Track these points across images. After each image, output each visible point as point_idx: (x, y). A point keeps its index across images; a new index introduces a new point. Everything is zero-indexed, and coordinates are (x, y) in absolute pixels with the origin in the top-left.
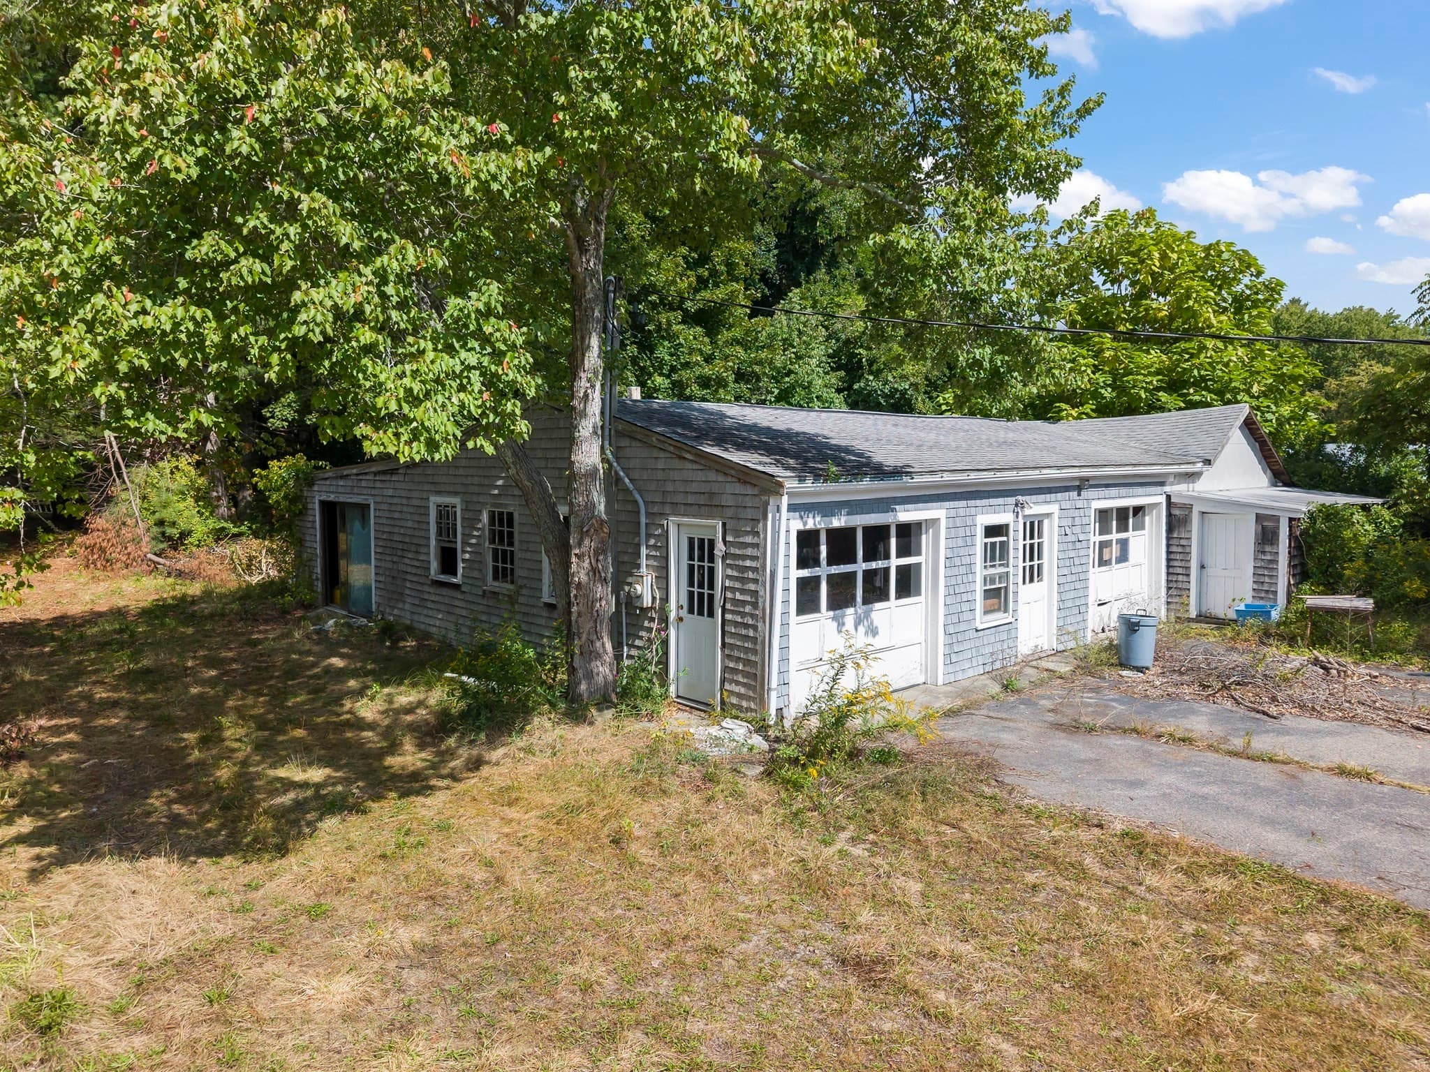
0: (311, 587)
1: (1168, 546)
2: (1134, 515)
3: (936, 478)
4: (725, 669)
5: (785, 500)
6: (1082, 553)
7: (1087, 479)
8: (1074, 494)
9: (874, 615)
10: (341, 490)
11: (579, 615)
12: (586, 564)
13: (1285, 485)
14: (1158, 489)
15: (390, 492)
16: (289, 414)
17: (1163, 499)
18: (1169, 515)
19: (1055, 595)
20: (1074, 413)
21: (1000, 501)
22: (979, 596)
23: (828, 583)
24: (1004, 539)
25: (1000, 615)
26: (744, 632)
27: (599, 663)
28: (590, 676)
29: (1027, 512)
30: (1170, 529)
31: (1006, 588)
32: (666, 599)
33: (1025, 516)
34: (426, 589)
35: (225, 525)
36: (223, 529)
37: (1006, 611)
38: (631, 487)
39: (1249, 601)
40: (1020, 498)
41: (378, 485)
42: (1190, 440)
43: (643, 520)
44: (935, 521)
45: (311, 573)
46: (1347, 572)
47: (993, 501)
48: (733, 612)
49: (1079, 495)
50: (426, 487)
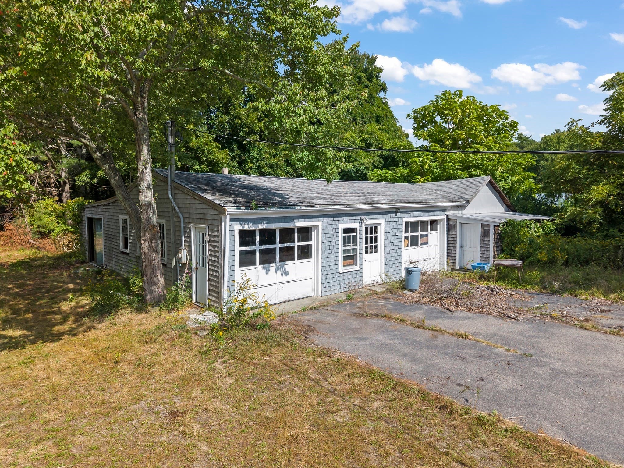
0: (84, 254)
1: (448, 237)
2: (431, 224)
3: (315, 208)
4: (210, 290)
5: (228, 217)
6: (398, 240)
7: (399, 209)
8: (394, 215)
9: (286, 266)
10: (93, 212)
11: (146, 266)
12: (147, 245)
13: (513, 211)
14: (442, 213)
15: (108, 213)
16: (86, 179)
17: (445, 217)
18: (448, 224)
19: (383, 259)
20: (422, 180)
21: (352, 218)
22: (341, 259)
23: (260, 253)
24: (355, 234)
25: (354, 267)
26: (215, 274)
27: (155, 287)
28: (151, 292)
29: (367, 223)
30: (448, 230)
31: (356, 255)
32: (191, 260)
33: (365, 225)
34: (119, 255)
35: (68, 228)
36: (67, 229)
37: (356, 265)
38: (178, 211)
39: (479, 262)
40: (362, 217)
41: (104, 210)
42: (463, 191)
43: (183, 225)
44: (317, 226)
45: (85, 248)
46: (517, 249)
47: (347, 218)
48: (212, 265)
49: (396, 215)
50: (118, 211)
